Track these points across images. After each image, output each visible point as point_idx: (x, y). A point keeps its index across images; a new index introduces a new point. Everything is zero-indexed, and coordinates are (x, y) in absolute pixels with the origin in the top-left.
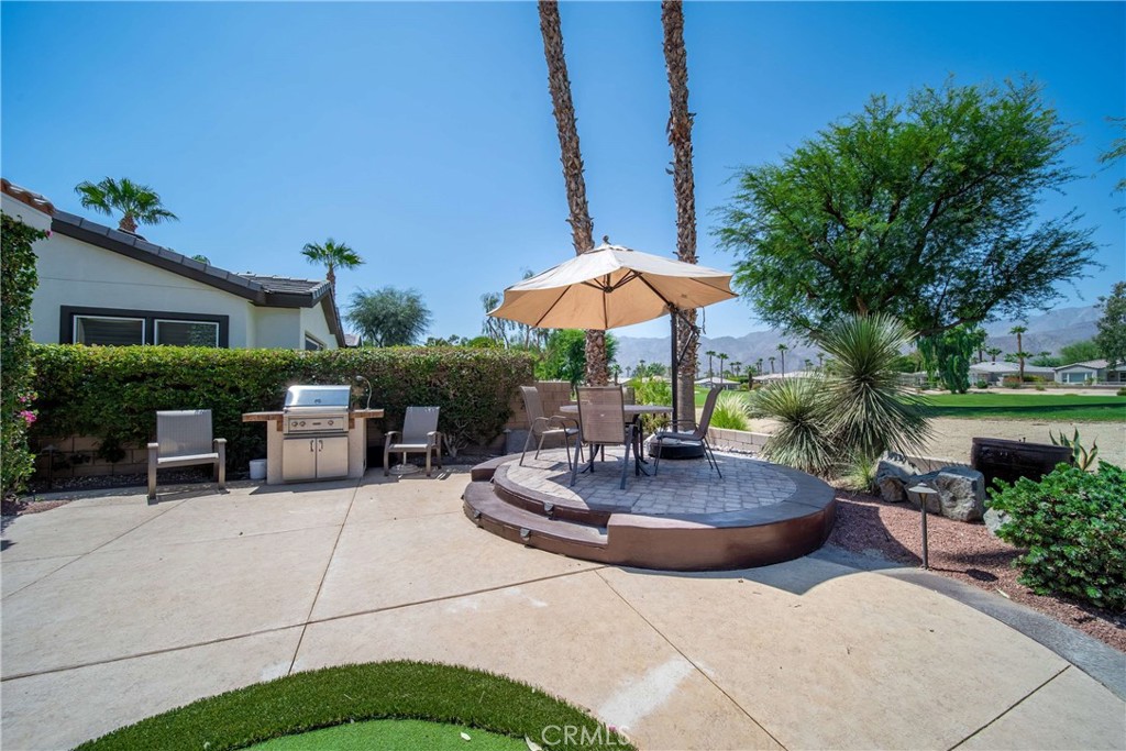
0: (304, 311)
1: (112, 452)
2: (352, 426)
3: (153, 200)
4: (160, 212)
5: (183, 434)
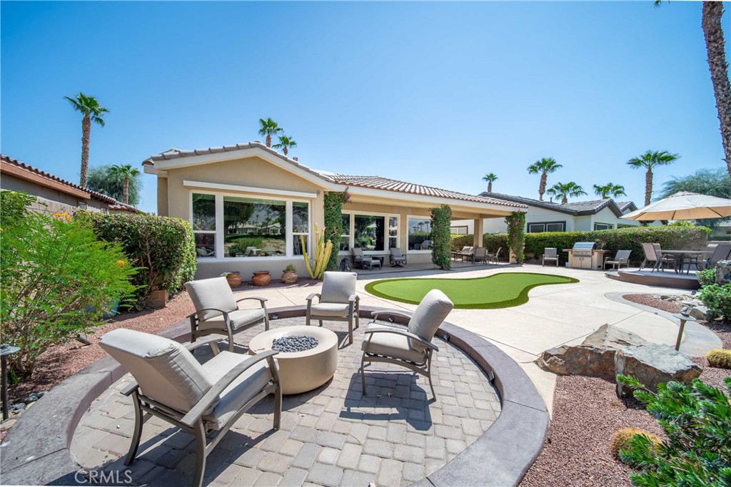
0: (593, 216)
1: (536, 258)
2: (593, 253)
3: (553, 163)
4: (556, 166)
5: (550, 253)
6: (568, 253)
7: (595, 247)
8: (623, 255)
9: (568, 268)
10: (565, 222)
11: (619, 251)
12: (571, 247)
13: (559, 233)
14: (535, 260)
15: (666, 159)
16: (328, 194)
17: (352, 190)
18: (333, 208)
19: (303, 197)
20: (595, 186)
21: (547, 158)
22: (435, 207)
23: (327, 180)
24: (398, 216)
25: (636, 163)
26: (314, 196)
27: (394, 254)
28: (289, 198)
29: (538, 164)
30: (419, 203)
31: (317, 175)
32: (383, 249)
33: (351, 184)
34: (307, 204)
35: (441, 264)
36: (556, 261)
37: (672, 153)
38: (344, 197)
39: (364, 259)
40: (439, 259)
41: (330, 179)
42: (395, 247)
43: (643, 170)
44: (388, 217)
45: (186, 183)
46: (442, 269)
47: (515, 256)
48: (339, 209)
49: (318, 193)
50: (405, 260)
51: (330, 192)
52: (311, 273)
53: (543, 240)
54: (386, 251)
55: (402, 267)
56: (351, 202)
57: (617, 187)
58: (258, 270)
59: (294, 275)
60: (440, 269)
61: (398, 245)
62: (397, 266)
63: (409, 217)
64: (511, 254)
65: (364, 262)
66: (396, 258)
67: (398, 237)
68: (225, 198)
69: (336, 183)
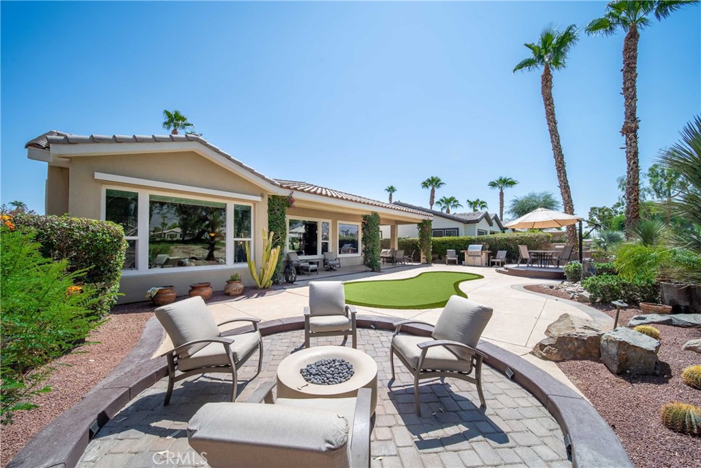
0: (477, 224)
1: (440, 258)
2: (482, 254)
3: (439, 180)
4: (441, 184)
5: (451, 254)
6: (464, 254)
7: (483, 249)
8: (502, 255)
9: (464, 265)
10: (458, 229)
11: (499, 251)
12: (466, 249)
13: (456, 238)
14: (439, 260)
15: (512, 183)
16: (271, 198)
17: (296, 195)
18: (278, 212)
19: (246, 199)
20: (468, 201)
21: (435, 176)
22: (367, 214)
23: (273, 183)
24: (330, 221)
25: (493, 185)
26: (259, 199)
27: (327, 258)
28: (231, 201)
29: (429, 180)
30: (354, 209)
31: (263, 177)
32: (316, 254)
33: (296, 189)
34: (250, 207)
35: (372, 266)
36: (455, 261)
37: (514, 179)
38: (288, 202)
39: (302, 264)
40: (371, 262)
41: (276, 182)
42: (327, 251)
43: (497, 190)
44: (320, 222)
45: (98, 176)
46: (373, 271)
47: (425, 257)
48: (283, 214)
49: (262, 196)
50: (339, 264)
51: (273, 196)
52: (258, 282)
53: (444, 243)
54: (319, 256)
55: (335, 270)
56: (294, 207)
57: (482, 203)
58: (195, 282)
59: (241, 286)
60: (372, 271)
61: (330, 249)
62: (331, 269)
63: (339, 222)
64: (422, 256)
65: (302, 267)
66: (330, 262)
67: (330, 242)
68: (151, 196)
69: (281, 186)
